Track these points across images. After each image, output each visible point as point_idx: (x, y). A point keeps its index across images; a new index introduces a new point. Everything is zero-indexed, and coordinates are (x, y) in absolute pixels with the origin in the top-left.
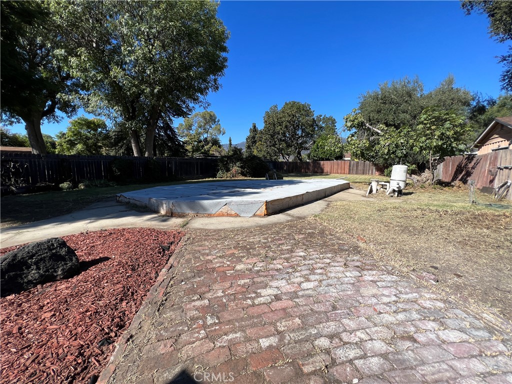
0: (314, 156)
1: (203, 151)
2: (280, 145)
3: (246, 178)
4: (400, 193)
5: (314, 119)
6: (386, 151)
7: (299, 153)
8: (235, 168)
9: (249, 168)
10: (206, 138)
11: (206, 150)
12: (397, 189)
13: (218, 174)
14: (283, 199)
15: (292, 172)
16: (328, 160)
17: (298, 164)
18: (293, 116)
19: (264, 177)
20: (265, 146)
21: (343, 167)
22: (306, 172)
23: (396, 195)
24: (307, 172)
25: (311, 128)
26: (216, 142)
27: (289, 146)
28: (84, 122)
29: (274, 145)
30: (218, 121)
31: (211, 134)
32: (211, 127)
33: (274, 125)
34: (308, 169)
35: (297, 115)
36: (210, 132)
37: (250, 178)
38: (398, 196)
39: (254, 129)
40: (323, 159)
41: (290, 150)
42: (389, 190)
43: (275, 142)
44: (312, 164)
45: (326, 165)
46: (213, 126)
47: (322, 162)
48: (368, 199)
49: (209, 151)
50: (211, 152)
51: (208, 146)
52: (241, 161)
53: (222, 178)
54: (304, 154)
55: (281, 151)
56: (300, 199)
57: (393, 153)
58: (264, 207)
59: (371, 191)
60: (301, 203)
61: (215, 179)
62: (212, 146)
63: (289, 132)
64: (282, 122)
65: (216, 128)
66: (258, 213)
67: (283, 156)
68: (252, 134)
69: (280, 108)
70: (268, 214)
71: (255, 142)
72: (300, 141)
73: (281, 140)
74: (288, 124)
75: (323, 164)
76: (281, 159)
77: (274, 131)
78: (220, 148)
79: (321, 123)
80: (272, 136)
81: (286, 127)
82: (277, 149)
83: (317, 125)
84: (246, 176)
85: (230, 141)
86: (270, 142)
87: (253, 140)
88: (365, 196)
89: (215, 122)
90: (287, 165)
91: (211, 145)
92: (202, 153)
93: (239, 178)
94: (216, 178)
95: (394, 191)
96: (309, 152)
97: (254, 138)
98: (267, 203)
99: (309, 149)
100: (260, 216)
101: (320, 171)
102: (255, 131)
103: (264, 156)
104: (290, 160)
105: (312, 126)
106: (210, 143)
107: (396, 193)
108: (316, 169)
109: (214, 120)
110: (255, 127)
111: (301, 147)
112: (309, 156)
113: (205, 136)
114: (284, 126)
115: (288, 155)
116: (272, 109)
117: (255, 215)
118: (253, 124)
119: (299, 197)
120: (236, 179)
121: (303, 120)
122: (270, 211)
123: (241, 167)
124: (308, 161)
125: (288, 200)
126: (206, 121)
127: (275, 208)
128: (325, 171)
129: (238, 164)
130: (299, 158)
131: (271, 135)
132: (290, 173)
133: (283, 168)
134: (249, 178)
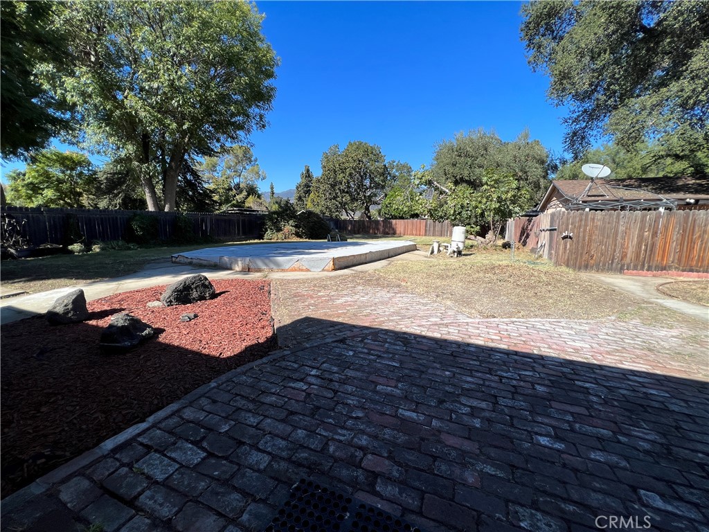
0: (386, 213)
1: (234, 202)
2: (343, 197)
3: (301, 240)
4: (459, 253)
5: (385, 166)
6: (452, 212)
7: (367, 209)
8: (288, 227)
9: (305, 227)
10: (238, 184)
11: (239, 201)
12: (456, 250)
13: (266, 235)
14: (348, 257)
15: (359, 233)
16: (402, 218)
17: (366, 224)
18: (359, 161)
19: (325, 238)
20: (323, 199)
21: (418, 226)
22: (375, 234)
23: (456, 256)
24: (377, 234)
25: (382, 178)
26: (252, 191)
27: (354, 200)
28: (55, 158)
29: (335, 198)
30: (256, 160)
31: (246, 178)
32: (245, 168)
33: (335, 172)
34: (378, 229)
35: (364, 160)
36: (244, 176)
37: (307, 240)
38: (457, 256)
39: (308, 175)
40: (395, 217)
41: (355, 205)
42: (450, 250)
43: (336, 194)
44: (382, 224)
45: (399, 225)
46: (247, 167)
47: (394, 221)
48: (430, 259)
49: (244, 202)
50: (247, 205)
51: (241, 196)
52: (294, 218)
53: (271, 239)
54: (373, 210)
55: (344, 205)
56: (363, 257)
57: (459, 214)
58: (332, 263)
59: (432, 252)
60: (364, 262)
61: (261, 241)
62: (248, 195)
63: (354, 181)
64: (345, 169)
65: (252, 170)
66: (327, 268)
67: (347, 213)
68: (305, 181)
69: (342, 150)
70: (335, 269)
71: (308, 192)
72: (369, 194)
73: (344, 191)
74: (353, 172)
75: (396, 224)
76: (344, 217)
77: (335, 179)
78: (260, 199)
79: (394, 170)
80: (333, 186)
81: (351, 174)
82: (339, 203)
83: (389, 173)
84: (301, 237)
85: (272, 188)
86: (330, 194)
87: (306, 188)
88: (427, 257)
89: (251, 161)
90: (351, 224)
91: (246, 194)
92: (234, 206)
93: (292, 240)
94: (263, 239)
95: (454, 252)
96: (380, 207)
97: (307, 186)
98: (334, 259)
99: (379, 204)
100: (328, 271)
101: (392, 232)
102: (309, 176)
103: (321, 211)
104: (356, 218)
105: (382, 174)
106: (245, 191)
107: (456, 254)
108: (387, 230)
109: (249, 158)
110: (308, 171)
111: (369, 200)
112: (379, 211)
113: (236, 180)
114: (347, 174)
115: (353, 210)
116: (332, 150)
117: (323, 270)
118: (306, 166)
119: (362, 256)
120: (289, 240)
121: (372, 167)
122: (336, 267)
123: (296, 226)
124: (379, 219)
125: (352, 258)
126: (238, 159)
127: (341, 264)
128: (398, 232)
129: (291, 222)
130: (367, 215)
131: (331, 185)
132: (355, 234)
133: (346, 228)
134: (305, 240)
